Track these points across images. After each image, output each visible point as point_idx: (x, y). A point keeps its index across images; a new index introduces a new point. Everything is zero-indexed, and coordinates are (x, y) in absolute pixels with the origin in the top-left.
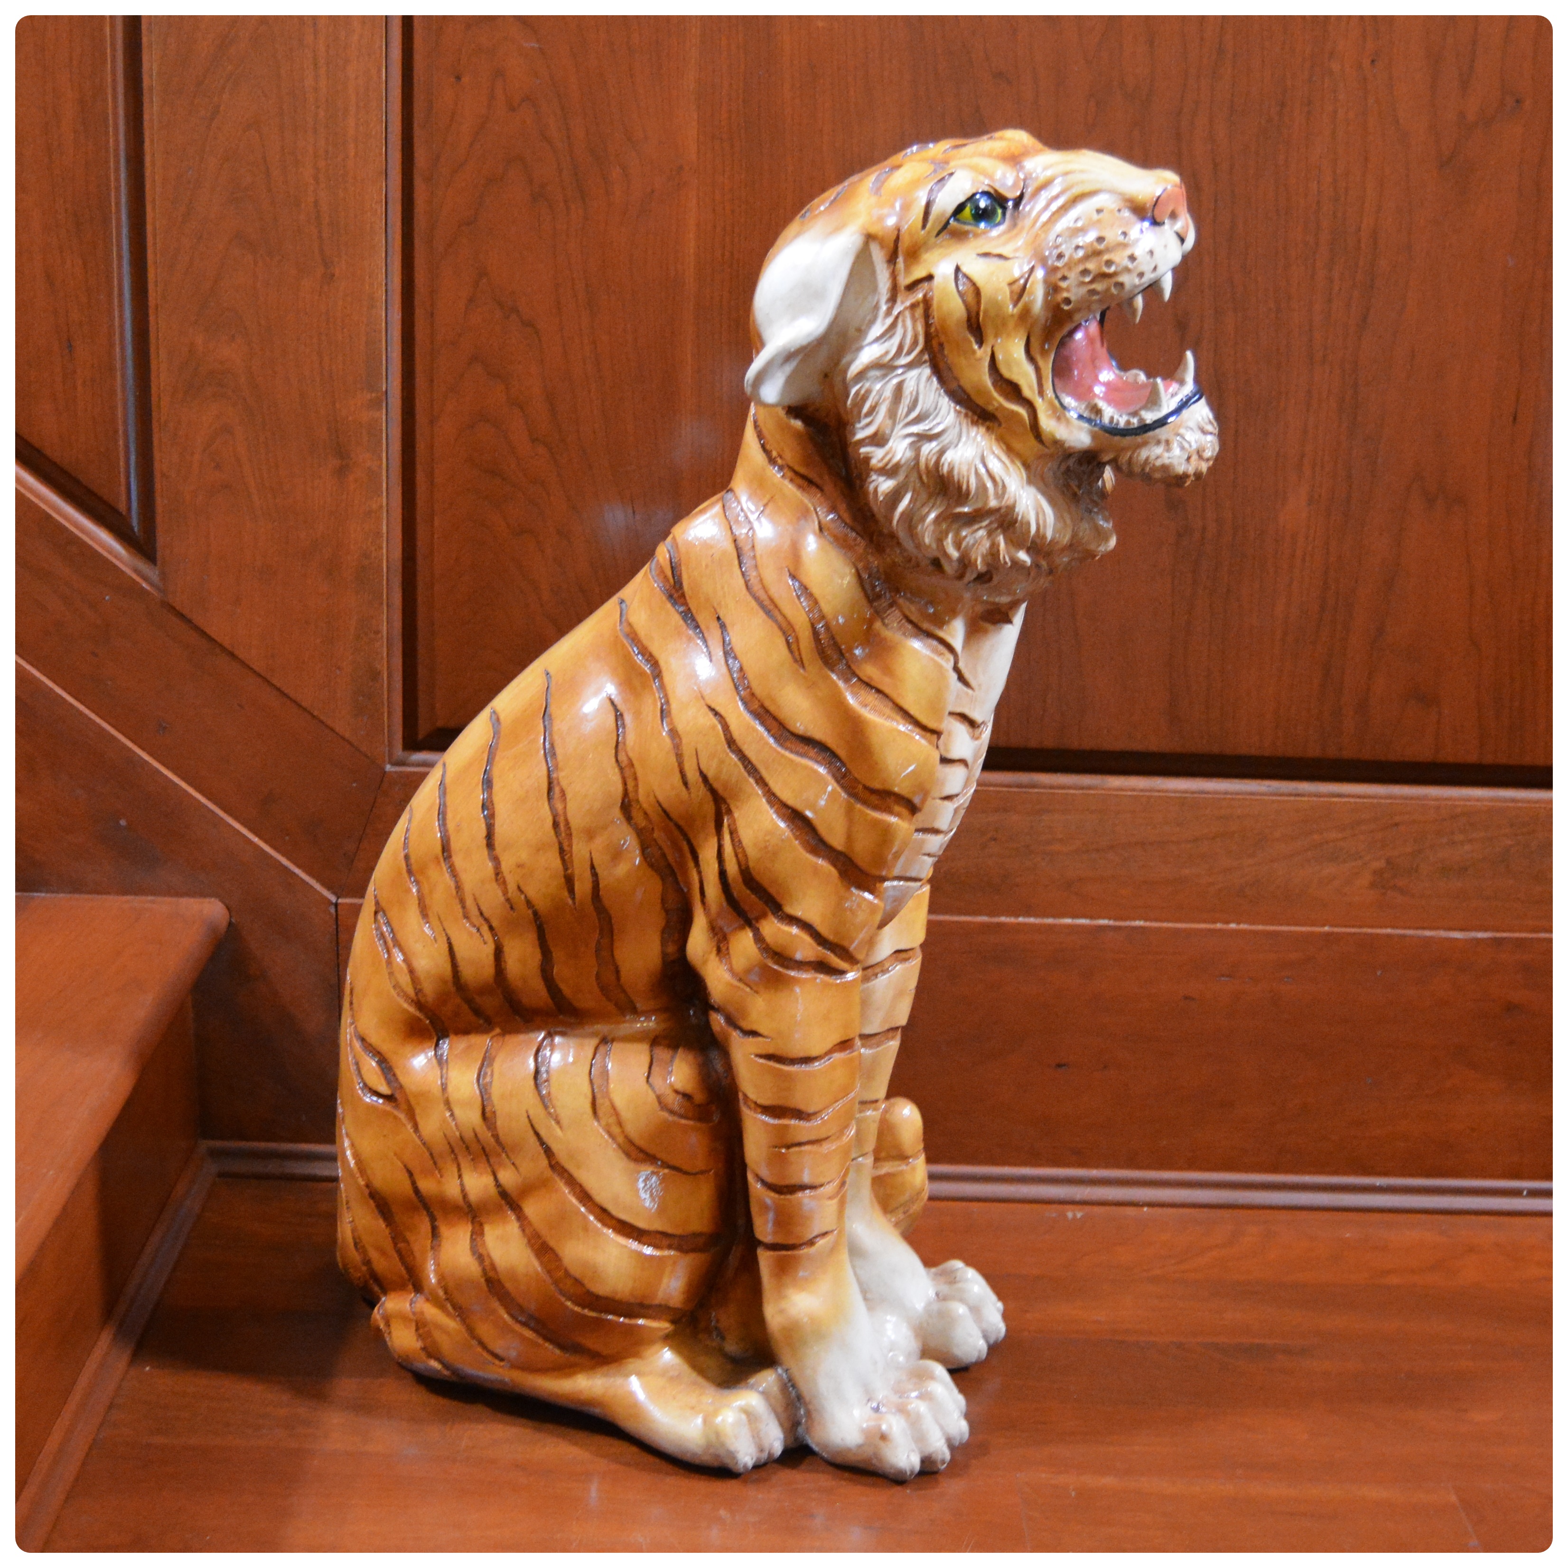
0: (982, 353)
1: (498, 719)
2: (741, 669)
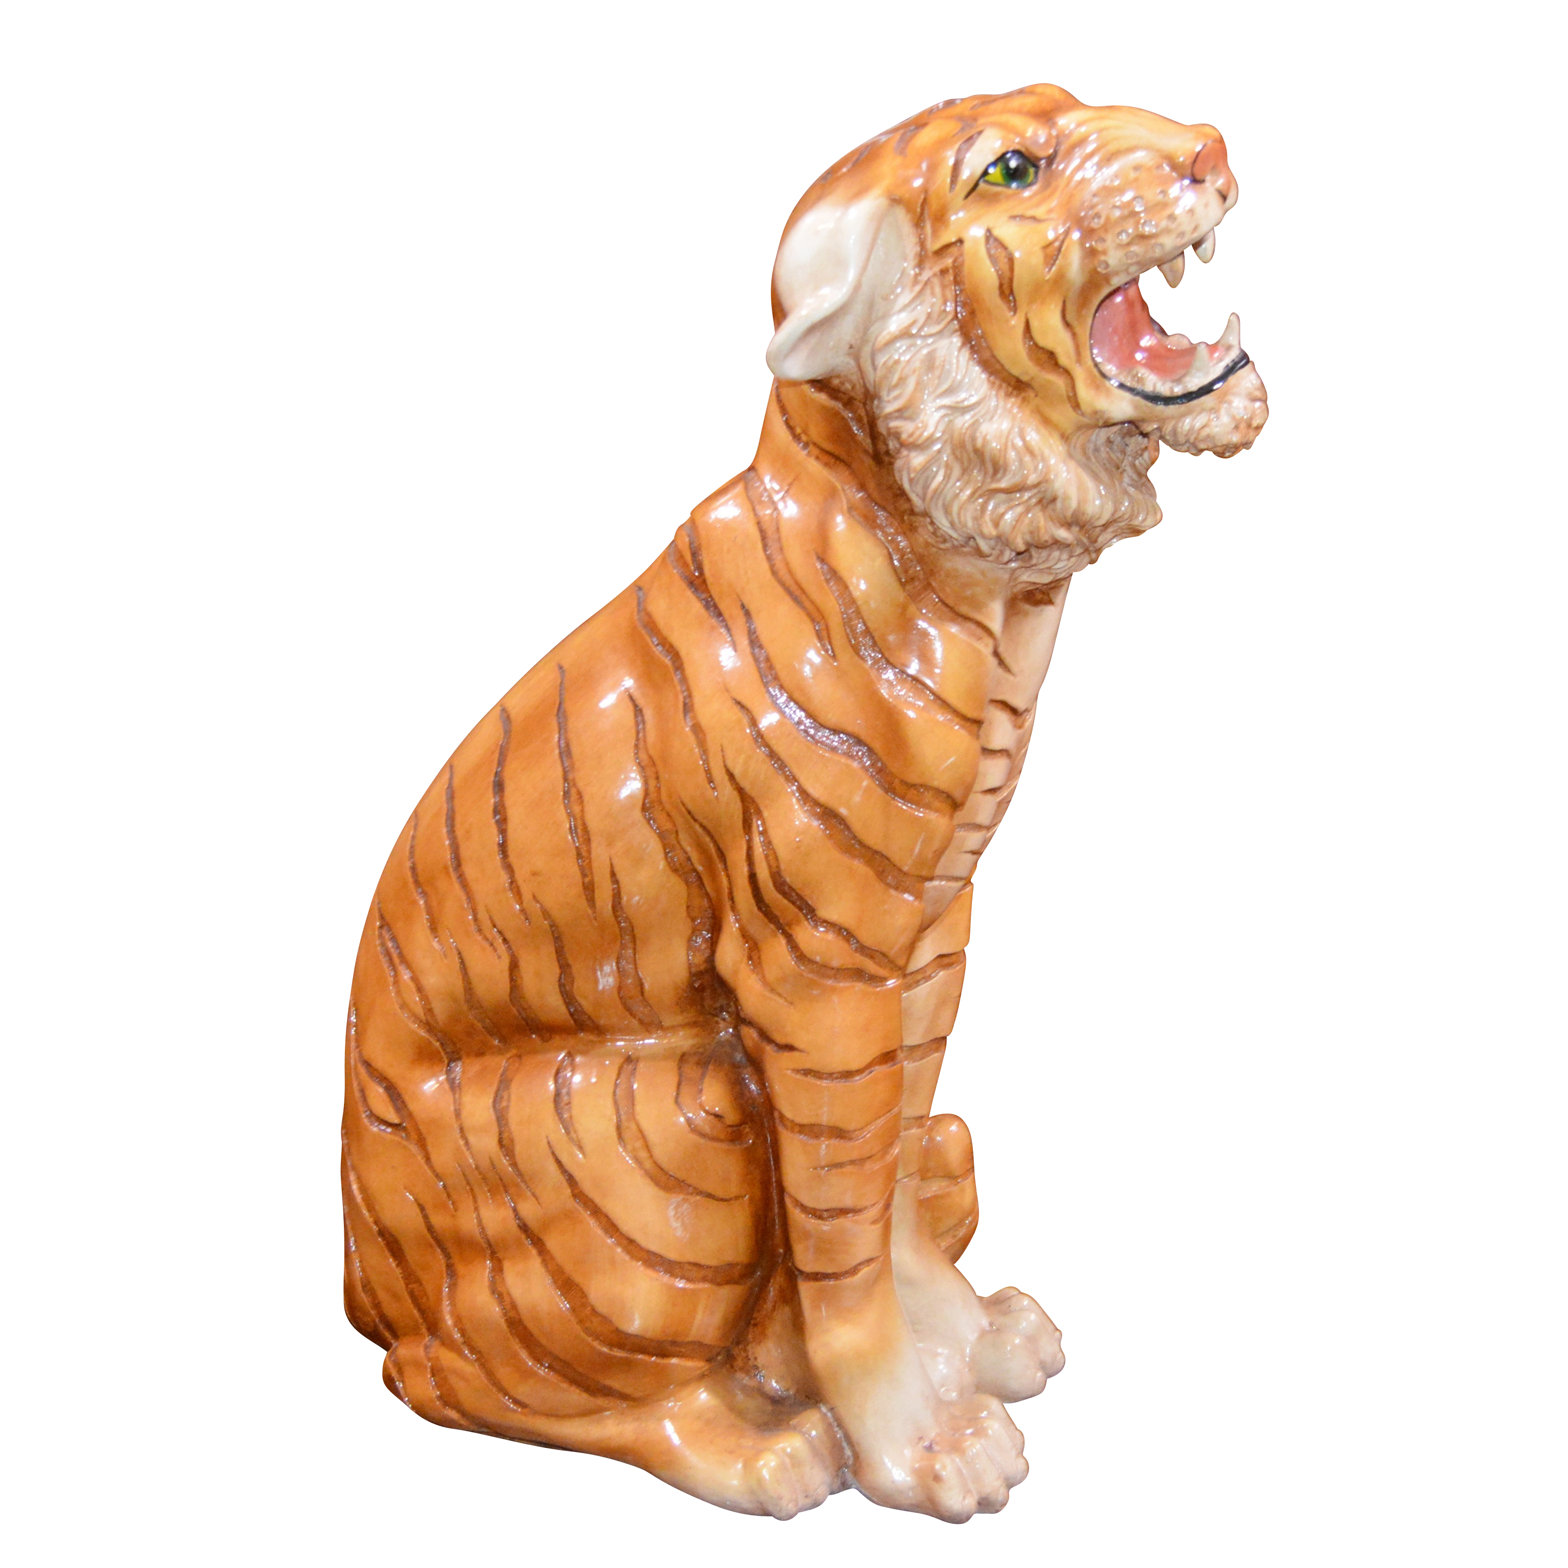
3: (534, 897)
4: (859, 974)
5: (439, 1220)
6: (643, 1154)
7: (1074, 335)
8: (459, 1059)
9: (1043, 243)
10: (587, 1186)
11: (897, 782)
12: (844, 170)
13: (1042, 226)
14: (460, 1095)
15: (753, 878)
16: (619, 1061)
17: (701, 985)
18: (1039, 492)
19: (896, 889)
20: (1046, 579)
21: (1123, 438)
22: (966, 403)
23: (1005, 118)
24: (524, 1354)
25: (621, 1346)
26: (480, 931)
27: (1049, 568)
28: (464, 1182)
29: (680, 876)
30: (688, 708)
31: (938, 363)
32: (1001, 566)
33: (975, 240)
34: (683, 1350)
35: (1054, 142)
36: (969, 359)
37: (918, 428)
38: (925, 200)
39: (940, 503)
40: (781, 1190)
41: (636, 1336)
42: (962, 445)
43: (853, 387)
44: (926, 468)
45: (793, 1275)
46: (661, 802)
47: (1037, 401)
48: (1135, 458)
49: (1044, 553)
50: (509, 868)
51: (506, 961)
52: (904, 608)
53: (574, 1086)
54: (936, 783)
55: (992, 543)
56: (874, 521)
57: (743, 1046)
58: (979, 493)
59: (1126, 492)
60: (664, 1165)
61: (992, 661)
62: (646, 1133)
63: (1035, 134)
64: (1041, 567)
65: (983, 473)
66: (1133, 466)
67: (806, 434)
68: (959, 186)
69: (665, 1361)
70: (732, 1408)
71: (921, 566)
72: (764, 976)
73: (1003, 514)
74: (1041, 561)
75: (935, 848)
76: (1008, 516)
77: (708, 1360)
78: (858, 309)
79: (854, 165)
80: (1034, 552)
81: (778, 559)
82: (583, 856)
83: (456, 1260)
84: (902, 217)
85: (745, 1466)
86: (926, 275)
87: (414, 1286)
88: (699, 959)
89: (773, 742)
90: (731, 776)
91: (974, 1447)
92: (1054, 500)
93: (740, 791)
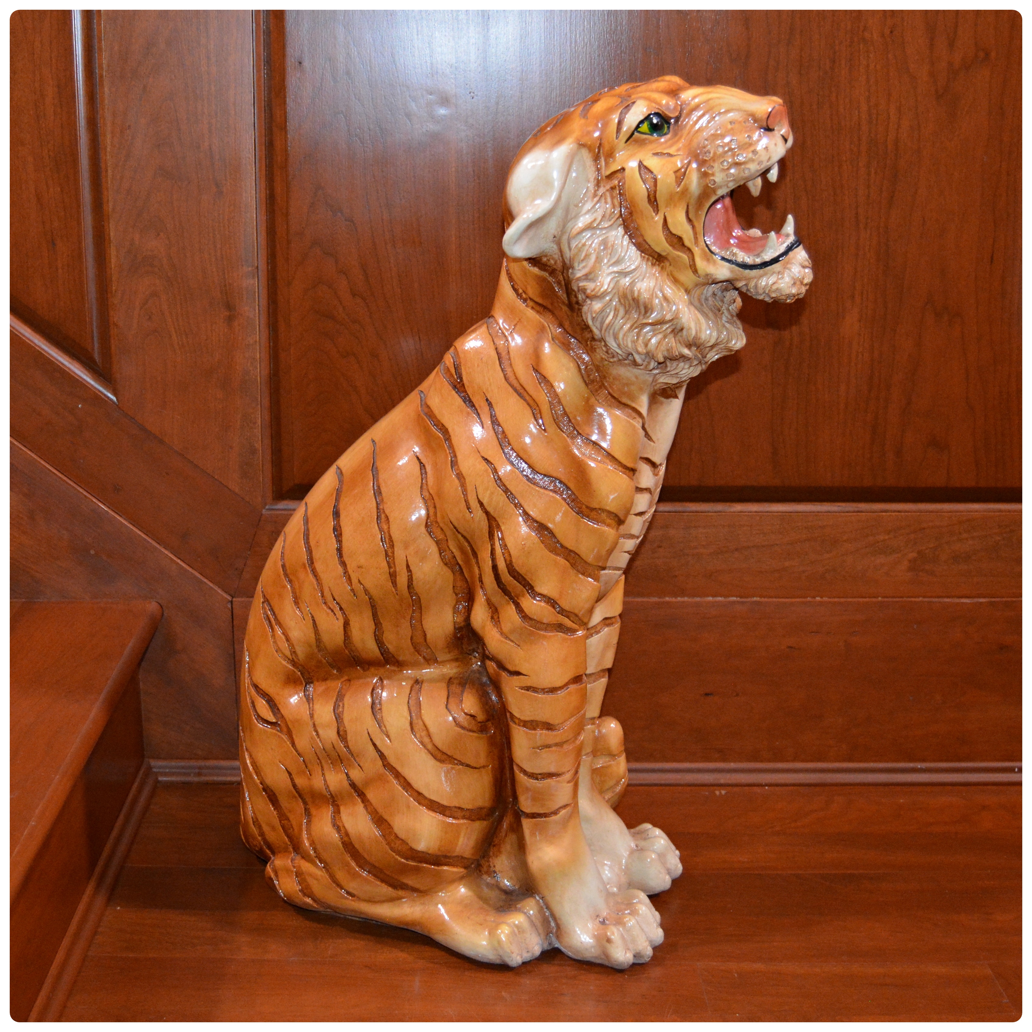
0: (658, 219)
1: (341, 472)
2: (503, 432)
3: (359, 581)
4: (560, 627)
5: (300, 782)
6: (426, 740)
7: (693, 227)
8: (312, 683)
9: (676, 169)
10: (392, 760)
11: (584, 507)
12: (549, 129)
13: (673, 159)
14: (313, 704)
15: (495, 568)
16: (411, 682)
17: (461, 635)
18: (672, 325)
19: (583, 574)
20: (675, 381)
21: (723, 292)
22: (627, 270)
23: (648, 94)
24: (353, 864)
25: (413, 859)
26: (325, 603)
27: (677, 373)
28: (316, 758)
29: (449, 567)
30: (454, 463)
31: (609, 245)
32: (648, 372)
33: (632, 169)
34: (451, 861)
35: (679, 108)
36: (629, 242)
37: (597, 286)
38: (600, 144)
39: (611, 332)
40: (511, 760)
41: (423, 852)
42: (625, 296)
43: (556, 263)
44: (602, 310)
45: (518, 815)
46: (437, 522)
47: (671, 268)
48: (729, 305)
49: (675, 364)
50: (343, 564)
51: (342, 621)
52: (587, 400)
53: (383, 698)
54: (608, 508)
55: (643, 357)
56: (569, 346)
57: (487, 672)
58: (635, 325)
59: (724, 326)
60: (440, 746)
61: (642, 432)
62: (429, 727)
63: (667, 103)
64: (672, 373)
65: (638, 313)
66: (728, 310)
67: (525, 293)
68: (621, 135)
69: (440, 868)
70: (480, 897)
71: (598, 373)
72: (501, 629)
73: (650, 339)
74: (672, 369)
75: (607, 549)
76: (653, 341)
77: (465, 868)
78: (559, 212)
79: (554, 126)
80: (668, 363)
81: (509, 371)
82: (389, 556)
83: (310, 806)
84: (586, 155)
85: (490, 933)
86: (601, 191)
87: (286, 822)
88: (460, 619)
89: (507, 483)
90: (481, 504)
91: (631, 922)
92: (682, 329)
93: (487, 513)
